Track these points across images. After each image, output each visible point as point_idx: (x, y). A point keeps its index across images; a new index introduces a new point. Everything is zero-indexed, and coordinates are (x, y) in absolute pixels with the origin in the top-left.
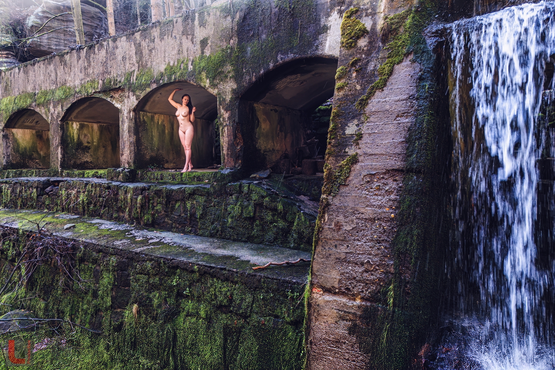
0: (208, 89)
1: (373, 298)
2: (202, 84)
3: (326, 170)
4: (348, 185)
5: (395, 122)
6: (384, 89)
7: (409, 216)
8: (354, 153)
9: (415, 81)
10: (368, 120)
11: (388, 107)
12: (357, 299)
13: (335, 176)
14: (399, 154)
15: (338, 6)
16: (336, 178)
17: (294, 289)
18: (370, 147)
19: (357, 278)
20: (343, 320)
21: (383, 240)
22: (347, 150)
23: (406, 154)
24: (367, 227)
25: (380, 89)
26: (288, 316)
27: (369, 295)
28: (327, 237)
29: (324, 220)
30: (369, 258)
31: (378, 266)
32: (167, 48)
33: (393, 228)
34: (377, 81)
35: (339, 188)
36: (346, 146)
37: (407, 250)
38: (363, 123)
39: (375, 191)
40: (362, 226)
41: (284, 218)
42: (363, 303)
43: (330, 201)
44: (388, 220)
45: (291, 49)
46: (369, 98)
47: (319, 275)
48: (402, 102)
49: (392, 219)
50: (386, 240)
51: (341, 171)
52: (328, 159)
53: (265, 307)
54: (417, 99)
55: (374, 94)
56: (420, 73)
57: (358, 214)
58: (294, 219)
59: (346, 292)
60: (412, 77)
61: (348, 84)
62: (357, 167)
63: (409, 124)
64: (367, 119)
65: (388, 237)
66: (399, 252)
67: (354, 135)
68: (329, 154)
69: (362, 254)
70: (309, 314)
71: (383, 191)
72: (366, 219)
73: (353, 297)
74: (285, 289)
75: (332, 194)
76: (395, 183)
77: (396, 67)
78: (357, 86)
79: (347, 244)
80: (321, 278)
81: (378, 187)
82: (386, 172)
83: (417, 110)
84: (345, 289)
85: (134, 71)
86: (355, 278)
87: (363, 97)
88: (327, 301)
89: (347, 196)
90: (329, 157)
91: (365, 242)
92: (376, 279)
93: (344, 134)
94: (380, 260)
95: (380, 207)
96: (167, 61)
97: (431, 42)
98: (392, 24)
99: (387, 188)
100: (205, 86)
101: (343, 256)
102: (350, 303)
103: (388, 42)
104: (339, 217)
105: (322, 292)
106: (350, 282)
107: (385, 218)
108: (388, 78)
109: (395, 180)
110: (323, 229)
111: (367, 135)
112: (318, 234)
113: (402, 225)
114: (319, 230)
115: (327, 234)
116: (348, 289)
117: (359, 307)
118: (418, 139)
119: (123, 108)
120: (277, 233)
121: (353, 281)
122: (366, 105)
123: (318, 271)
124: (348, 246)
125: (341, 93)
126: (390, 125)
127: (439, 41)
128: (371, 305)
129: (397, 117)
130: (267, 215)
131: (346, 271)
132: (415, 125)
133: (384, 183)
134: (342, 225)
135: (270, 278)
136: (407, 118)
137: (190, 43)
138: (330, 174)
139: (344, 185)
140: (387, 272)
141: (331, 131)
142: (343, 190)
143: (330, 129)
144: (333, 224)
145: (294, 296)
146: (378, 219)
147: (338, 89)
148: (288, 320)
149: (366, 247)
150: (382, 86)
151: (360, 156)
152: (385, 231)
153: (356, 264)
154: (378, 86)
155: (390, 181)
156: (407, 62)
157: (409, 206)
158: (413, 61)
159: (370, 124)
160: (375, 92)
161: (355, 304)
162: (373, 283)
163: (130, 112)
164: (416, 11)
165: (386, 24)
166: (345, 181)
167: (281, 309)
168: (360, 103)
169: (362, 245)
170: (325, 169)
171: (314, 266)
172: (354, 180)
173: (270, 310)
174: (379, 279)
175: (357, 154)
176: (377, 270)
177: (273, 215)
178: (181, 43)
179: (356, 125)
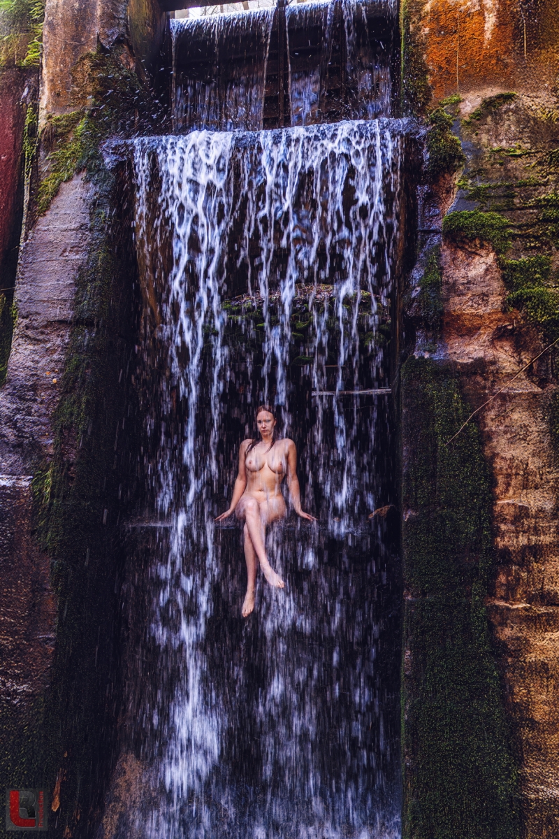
5: (61, 258)
6: (47, 213)
7: (77, 379)
9: (88, 207)
11: (52, 238)
14: (66, 301)
23: (74, 300)
25: (42, 212)
37: (72, 423)
44: (49, 388)
48: (70, 233)
49: (54, 386)
54: (91, 230)
56: (95, 197)
60: (84, 201)
63: (80, 262)
66: (62, 426)
76: (59, 339)
77: (63, 185)
82: (47, 324)
83: (89, 244)
97: (109, 162)
98: (58, 126)
103: (52, 150)
107: (45, 385)
108: (52, 199)
109: (60, 336)
113: (67, 392)
118: (91, 282)
126: (54, 262)
127: (120, 160)
129: (64, 252)
132: (87, 263)
136: (77, 254)
140: (44, 457)
150: (45, 209)
152: (43, 403)
155: (53, 337)
156: (77, 181)
157: (77, 368)
158: (87, 181)
164: (90, 116)
165: (49, 124)
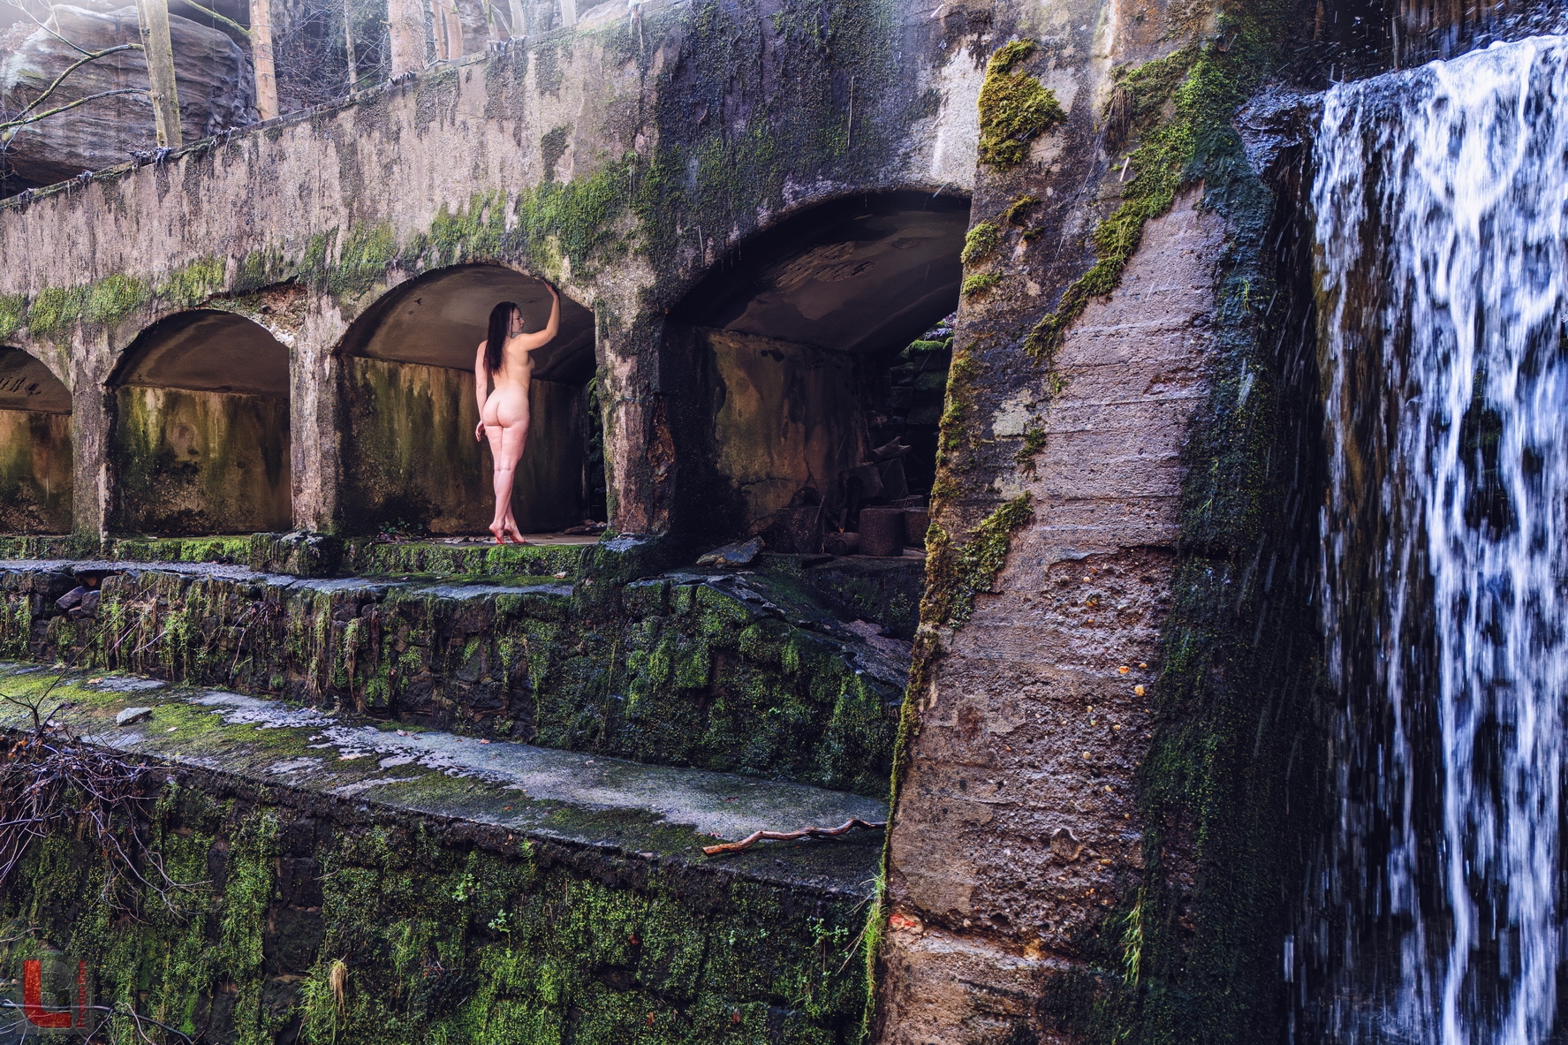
0: (565, 287)
1: (1080, 947)
2: (549, 274)
3: (933, 546)
4: (1002, 593)
5: (1148, 398)
6: (1113, 293)
7: (1190, 691)
8: (1021, 494)
9: (1209, 271)
10: (1064, 391)
11: (1124, 351)
12: (1029, 949)
13: (960, 564)
14: (1160, 499)
15: (972, 32)
16: (964, 571)
17: (833, 916)
18: (1069, 474)
19: (1030, 886)
20: (986, 1015)
21: (1109, 767)
22: (998, 484)
23: (1180, 498)
24: (1058, 724)
25: (1102, 294)
26: (815, 1000)
27: (1067, 937)
28: (933, 755)
29: (927, 703)
30: (1064, 822)
31: (1093, 846)
32: (437, 161)
33: (1139, 729)
34: (1093, 270)
35: (972, 602)
36: (994, 472)
37: (1183, 797)
38: (1047, 400)
39: (1085, 612)
40: (1045, 722)
41: (802, 692)
42: (1049, 963)
43: (946, 643)
44: (1127, 704)
45: (825, 166)
46: (1066, 321)
47: (910, 874)
48: (1166, 338)
49: (1138, 700)
50: (1120, 767)
51: (980, 548)
52: (938, 511)
53: (742, 972)
54: (1216, 327)
55: (1082, 312)
56: (1225, 247)
57: (1034, 683)
58: (834, 694)
59: (995, 929)
60: (1199, 257)
61: (1001, 278)
62: (1030, 536)
63: (1191, 406)
64: (1060, 390)
65: (1125, 758)
66: (1160, 804)
67: (1020, 439)
68: (941, 495)
69: (1044, 809)
70: (880, 998)
71: (1111, 614)
72: (1058, 700)
73: (1017, 944)
74: (806, 916)
75: (951, 621)
76: (1147, 587)
77: (1151, 226)
78: (1031, 284)
79: (999, 779)
80: (916, 884)
81: (1095, 601)
82: (1119, 552)
83: (1214, 361)
84: (993, 918)
85: (336, 230)
86: (1021, 885)
87: (1049, 319)
88: (934, 956)
89: (996, 628)
90: (942, 505)
91: (1054, 773)
92: (1088, 889)
93: (989, 434)
94: (1101, 830)
95: (1101, 663)
96: (438, 199)
97: (1258, 151)
98: (1139, 91)
99: (1123, 603)
100: (557, 278)
101: (985, 815)
102: (1007, 963)
103: (1126, 148)
104: (972, 692)
105: (919, 929)
106: (1006, 896)
107: (1117, 697)
108: (1126, 261)
109: (1147, 580)
110: (923, 730)
111: (1061, 439)
112: (907, 746)
113: (1168, 720)
114: (910, 732)
115: (936, 745)
116: (1000, 919)
117: (1035, 975)
118: (1218, 453)
119: (301, 349)
120: (781, 740)
121: (1015, 895)
122: (1058, 345)
123: (906, 862)
124: (1000, 784)
125: (980, 307)
126: (1132, 407)
127: (1284, 145)
128: (1072, 971)
129: (1153, 382)
130: (749, 681)
131: (995, 861)
132: (1209, 407)
133: (1111, 589)
134: (983, 720)
135: (759, 882)
136: (1185, 386)
137: (509, 146)
138: (945, 559)
139: (990, 593)
140: (1122, 867)
141: (949, 425)
142: (986, 608)
143: (945, 419)
144: (955, 714)
145: (833, 936)
146: (1095, 701)
147: (971, 293)
148: (814, 1010)
149: (1057, 789)
150: (1108, 286)
151: (1040, 502)
152: (1115, 739)
153: (1026, 840)
154: (1094, 285)
155: (1133, 582)
156: (1183, 213)
157: (1192, 662)
158: (1205, 210)
159: (1070, 404)
160: (1086, 303)
161: (1021, 964)
162: (1079, 901)
163: (322, 357)
164: (1214, 54)
165: (1119, 93)
166: (993, 578)
167: (793, 977)
168: (1038, 339)
169: (1045, 780)
170: (930, 541)
171: (895, 845)
172: (1021, 578)
173: (758, 982)
174: (1098, 887)
175: (1029, 497)
176: (1090, 859)
177: (769, 683)
178: (481, 144)
179: (1027, 407)
